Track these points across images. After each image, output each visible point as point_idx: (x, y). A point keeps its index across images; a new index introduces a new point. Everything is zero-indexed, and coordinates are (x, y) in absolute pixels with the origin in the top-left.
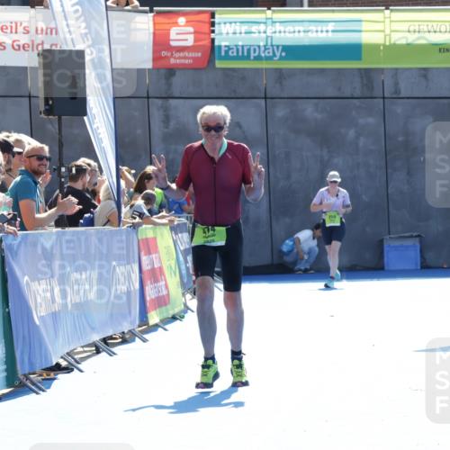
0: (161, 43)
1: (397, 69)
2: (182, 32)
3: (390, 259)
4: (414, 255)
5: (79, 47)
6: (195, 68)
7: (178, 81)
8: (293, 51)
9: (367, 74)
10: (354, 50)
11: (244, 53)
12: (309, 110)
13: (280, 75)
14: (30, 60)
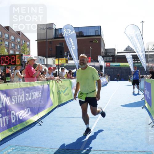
0: (107, 65)
1: (122, 67)
2: (108, 64)
3: (122, 79)
4: (123, 79)
5: (102, 65)
6: (108, 67)
7: (108, 68)
8: (115, 66)
9: (120, 67)
10: (120, 66)
11: (112, 66)
12: (116, 70)
13: (115, 67)
14: (99, 66)
